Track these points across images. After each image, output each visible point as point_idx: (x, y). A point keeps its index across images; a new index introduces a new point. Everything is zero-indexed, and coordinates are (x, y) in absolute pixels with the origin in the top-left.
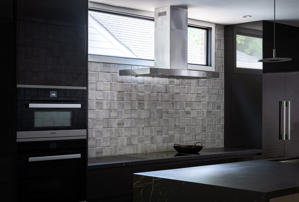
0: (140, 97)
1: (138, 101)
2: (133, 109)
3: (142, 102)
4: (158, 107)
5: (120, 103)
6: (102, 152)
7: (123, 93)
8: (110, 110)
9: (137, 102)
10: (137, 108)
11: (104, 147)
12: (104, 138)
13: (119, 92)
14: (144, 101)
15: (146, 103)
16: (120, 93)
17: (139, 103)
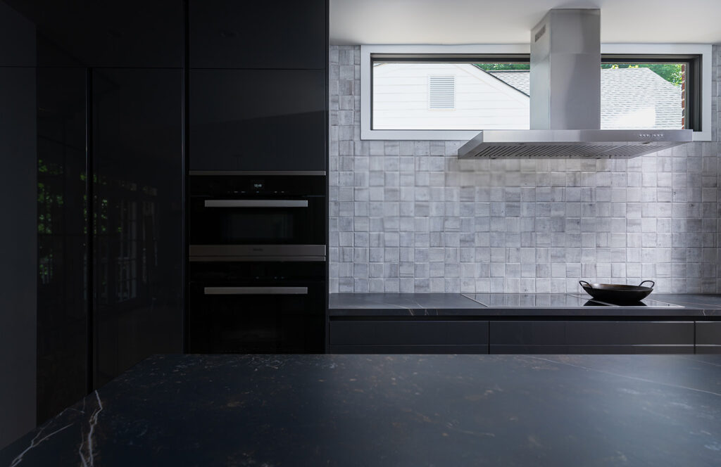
0: (510, 196)
1: (507, 201)
2: (493, 215)
3: (516, 204)
4: (553, 213)
5: (465, 206)
6: (428, 286)
7: (472, 189)
8: (446, 219)
9: (503, 205)
10: (503, 215)
11: (431, 279)
12: (431, 263)
13: (463, 187)
14: (519, 201)
15: (524, 205)
16: (465, 189)
17: (508, 206)
